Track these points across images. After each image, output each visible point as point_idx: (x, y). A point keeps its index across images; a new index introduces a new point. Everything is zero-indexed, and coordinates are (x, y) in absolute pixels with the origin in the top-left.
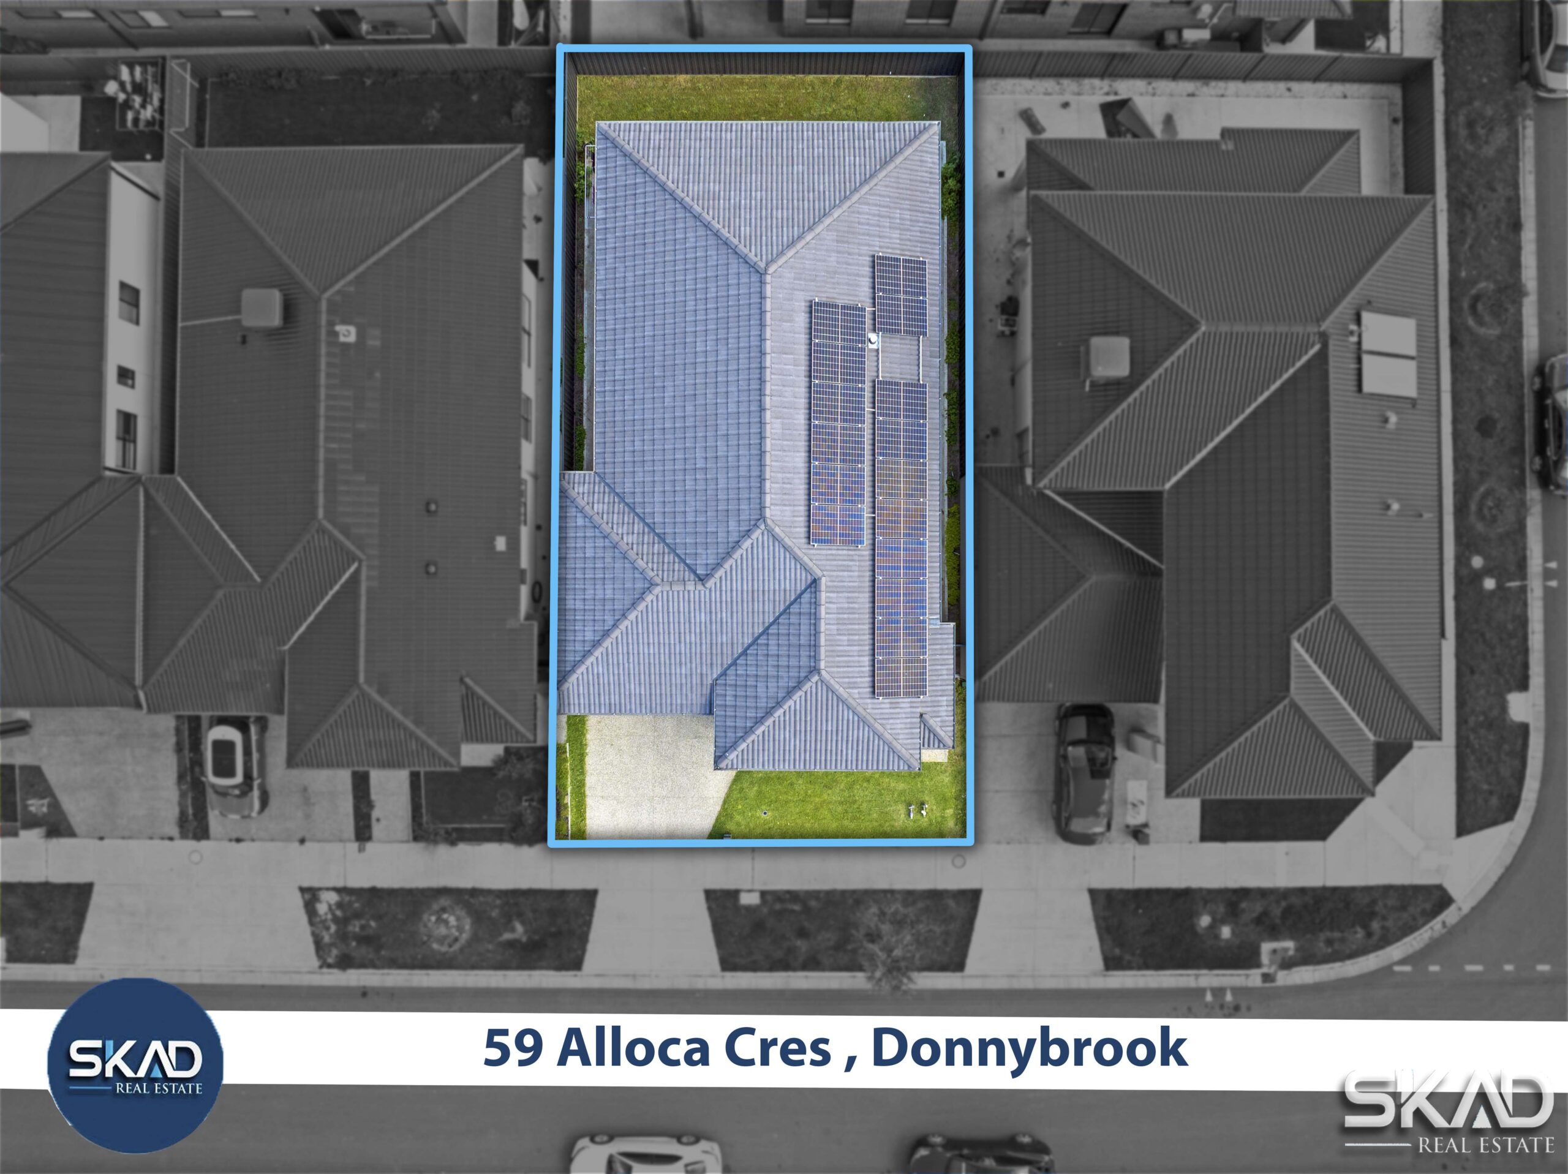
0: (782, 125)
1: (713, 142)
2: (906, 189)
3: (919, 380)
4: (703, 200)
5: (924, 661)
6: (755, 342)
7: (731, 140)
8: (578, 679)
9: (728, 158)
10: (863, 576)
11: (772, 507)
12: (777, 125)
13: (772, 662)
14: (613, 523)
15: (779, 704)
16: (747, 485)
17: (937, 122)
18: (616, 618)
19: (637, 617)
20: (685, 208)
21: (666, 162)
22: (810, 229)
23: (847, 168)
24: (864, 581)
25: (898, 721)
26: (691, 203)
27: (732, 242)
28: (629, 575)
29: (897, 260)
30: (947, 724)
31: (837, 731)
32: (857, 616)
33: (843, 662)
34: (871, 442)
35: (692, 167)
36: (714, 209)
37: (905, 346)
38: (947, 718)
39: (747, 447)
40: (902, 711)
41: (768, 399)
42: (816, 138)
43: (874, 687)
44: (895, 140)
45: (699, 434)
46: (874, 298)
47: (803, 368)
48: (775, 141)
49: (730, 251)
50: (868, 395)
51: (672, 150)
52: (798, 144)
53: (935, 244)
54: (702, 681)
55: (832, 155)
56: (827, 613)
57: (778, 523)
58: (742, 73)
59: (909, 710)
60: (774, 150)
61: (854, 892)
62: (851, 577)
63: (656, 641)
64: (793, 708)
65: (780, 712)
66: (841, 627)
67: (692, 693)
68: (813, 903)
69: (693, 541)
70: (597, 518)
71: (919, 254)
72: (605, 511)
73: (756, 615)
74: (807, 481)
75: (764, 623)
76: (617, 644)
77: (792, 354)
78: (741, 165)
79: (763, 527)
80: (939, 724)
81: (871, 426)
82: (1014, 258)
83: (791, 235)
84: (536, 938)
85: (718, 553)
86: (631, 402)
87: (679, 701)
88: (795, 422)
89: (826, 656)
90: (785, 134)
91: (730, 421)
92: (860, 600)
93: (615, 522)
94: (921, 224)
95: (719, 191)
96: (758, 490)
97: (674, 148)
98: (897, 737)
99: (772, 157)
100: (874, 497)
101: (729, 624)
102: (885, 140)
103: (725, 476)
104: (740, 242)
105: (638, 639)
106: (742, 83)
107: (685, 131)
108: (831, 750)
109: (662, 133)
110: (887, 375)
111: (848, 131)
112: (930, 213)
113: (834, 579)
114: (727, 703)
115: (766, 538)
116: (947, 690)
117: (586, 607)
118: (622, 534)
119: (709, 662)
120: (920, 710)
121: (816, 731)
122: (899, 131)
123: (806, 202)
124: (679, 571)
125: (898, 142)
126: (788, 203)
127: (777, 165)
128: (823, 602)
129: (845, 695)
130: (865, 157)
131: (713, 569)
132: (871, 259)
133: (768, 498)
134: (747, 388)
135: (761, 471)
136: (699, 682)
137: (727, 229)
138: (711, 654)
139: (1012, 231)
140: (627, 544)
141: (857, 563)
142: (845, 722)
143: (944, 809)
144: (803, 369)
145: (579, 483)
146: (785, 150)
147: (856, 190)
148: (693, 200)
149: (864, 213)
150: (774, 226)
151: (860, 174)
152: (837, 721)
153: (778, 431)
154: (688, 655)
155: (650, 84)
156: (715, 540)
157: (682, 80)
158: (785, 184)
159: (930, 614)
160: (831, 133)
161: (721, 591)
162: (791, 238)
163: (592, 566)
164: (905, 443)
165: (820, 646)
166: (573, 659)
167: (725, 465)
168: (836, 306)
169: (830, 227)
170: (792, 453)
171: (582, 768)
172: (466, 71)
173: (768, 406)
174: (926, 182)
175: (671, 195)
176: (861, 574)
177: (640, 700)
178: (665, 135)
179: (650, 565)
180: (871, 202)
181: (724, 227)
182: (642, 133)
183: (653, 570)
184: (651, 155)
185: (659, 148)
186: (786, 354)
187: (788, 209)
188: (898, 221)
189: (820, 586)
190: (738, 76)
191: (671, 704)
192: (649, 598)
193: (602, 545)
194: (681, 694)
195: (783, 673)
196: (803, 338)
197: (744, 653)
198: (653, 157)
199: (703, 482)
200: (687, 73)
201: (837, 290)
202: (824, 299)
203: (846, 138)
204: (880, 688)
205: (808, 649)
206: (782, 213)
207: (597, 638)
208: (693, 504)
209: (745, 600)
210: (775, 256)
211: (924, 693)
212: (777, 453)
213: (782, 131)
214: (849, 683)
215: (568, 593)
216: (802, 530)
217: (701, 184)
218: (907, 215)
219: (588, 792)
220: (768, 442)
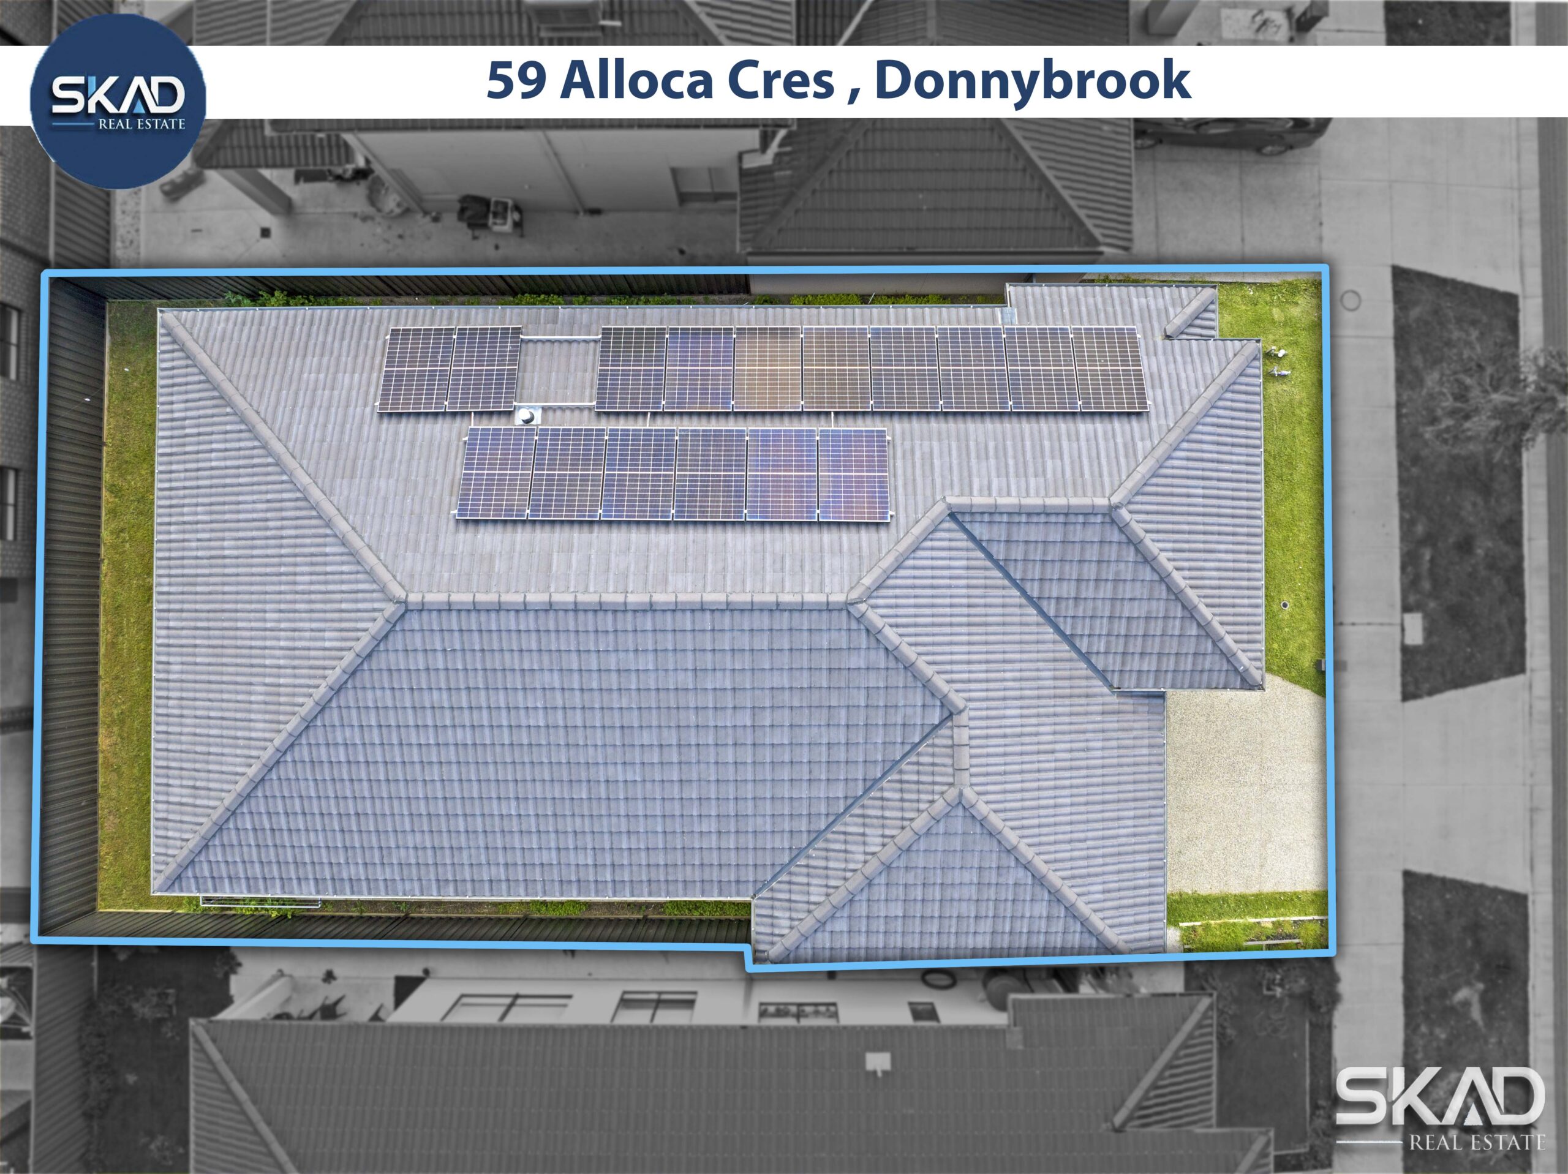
0: (159, 576)
1: (184, 695)
2: (269, 363)
3: (595, 341)
4: (278, 713)
5: (1077, 331)
6: (529, 622)
7: (183, 663)
8: (1111, 927)
9: (211, 668)
10: (939, 433)
11: (827, 590)
12: (160, 585)
13: (1088, 591)
14: (845, 870)
15: (1164, 579)
16: (786, 635)
17: (159, 315)
18: (1013, 864)
19: (1012, 828)
20: (292, 745)
21: (216, 776)
22: (328, 524)
23: (229, 463)
24: (948, 431)
25: (1183, 375)
26: (284, 735)
27: (350, 664)
28: (939, 843)
29: (388, 376)
30: (1176, 296)
31: (1203, 478)
32: (1009, 443)
33: (1091, 466)
34: (704, 420)
35: (225, 732)
36: (294, 695)
37: (538, 365)
38: (1167, 297)
39: (718, 635)
40: (1164, 369)
41: (632, 598)
42: (181, 519)
43: (1129, 414)
44: (187, 384)
45: (693, 719)
46: (454, 414)
47: (576, 535)
48: (186, 589)
49: (365, 666)
50: (622, 425)
51: (198, 766)
52: (191, 549)
53: (364, 316)
54: (1113, 713)
55: (208, 491)
56: (1009, 494)
57: (855, 579)
58: (97, 644)
59: (1162, 358)
60: (199, 589)
61: (1400, 465)
62: (941, 453)
63: (1051, 793)
64: (1170, 555)
65: (1177, 576)
66: (1031, 470)
67: (1131, 729)
68: (1420, 529)
69: (881, 730)
70: (837, 898)
71: (380, 342)
72: (824, 882)
73: (1008, 619)
74: (777, 529)
75: (1021, 606)
76: (1056, 861)
77: (550, 555)
78: (223, 647)
79: (863, 607)
80: (1179, 309)
81: (677, 419)
82: (398, 211)
83: (338, 558)
84: (1477, 967)
85: (905, 687)
86: (633, 838)
87: (1145, 751)
88: (671, 550)
89: (1085, 495)
90: (173, 572)
91: (671, 667)
92: (981, 439)
93: (843, 866)
94: (330, 339)
95: (266, 685)
96: (796, 615)
97: (195, 761)
98: (1209, 377)
99: (210, 593)
100: (799, 414)
101: (1024, 666)
102: (187, 401)
103: (767, 674)
104: (350, 649)
105: (1048, 825)
106: (113, 644)
107: (168, 742)
108: (1233, 490)
109: (171, 782)
110: (587, 393)
111: (171, 463)
112: (312, 323)
113: (948, 482)
114: (1154, 668)
115: (881, 602)
116: (1120, 296)
117: (991, 914)
118: (866, 853)
119: (1083, 701)
120: (1159, 339)
121: (1204, 515)
122: (172, 377)
123: (284, 533)
124: (933, 755)
125: (190, 379)
126: (285, 565)
127: (224, 584)
128: (991, 501)
129: (1150, 463)
130: (212, 433)
131: (933, 694)
132: (385, 420)
133: (811, 598)
134: (611, 636)
135: (761, 610)
136: (1115, 718)
137: (327, 672)
138: (1071, 696)
139: (355, 215)
140: (884, 845)
141: (917, 443)
142: (1191, 464)
143: (1273, 322)
144: (578, 536)
145: (772, 925)
146: (200, 571)
147: (264, 446)
148: (279, 731)
149: (306, 434)
150: (322, 588)
151: (240, 440)
152: (1188, 477)
153: (690, 579)
154: (1074, 737)
155: (114, 792)
156: (882, 692)
157: (107, 741)
158: (254, 570)
159: (994, 321)
160: (173, 493)
161: (969, 681)
162: (345, 558)
163: (919, 905)
164: (705, 362)
165: (1069, 507)
166: (1077, 936)
167: (748, 674)
168: (467, 478)
169: (327, 489)
170: (729, 556)
171: (1216, 899)
172: (85, 1096)
173: (645, 598)
174: (259, 330)
175: (270, 770)
176: (935, 437)
177: (1143, 817)
178: (174, 778)
179: (923, 806)
180: (286, 420)
181: (325, 677)
182: (171, 817)
183: (932, 802)
184: (205, 802)
185: (194, 787)
186: (550, 566)
187: (295, 565)
188: (322, 376)
189: (960, 506)
190: (102, 650)
191: (1149, 764)
192: (983, 809)
193: (883, 889)
194: (1134, 747)
195: (1109, 573)
196: (521, 536)
197: (1069, 639)
198: (209, 798)
199: (778, 713)
200: (96, 734)
201: (439, 478)
202: (454, 499)
203: (181, 467)
204: (1131, 404)
205: (1071, 527)
206: (302, 574)
207: (1046, 896)
208: (815, 730)
209: (983, 638)
210: (375, 587)
211: (1132, 332)
212: (729, 583)
213: (170, 576)
214: (1127, 456)
215: (963, 945)
216: (866, 536)
217: (253, 716)
218: (312, 361)
219: (1254, 890)
220: (710, 597)
